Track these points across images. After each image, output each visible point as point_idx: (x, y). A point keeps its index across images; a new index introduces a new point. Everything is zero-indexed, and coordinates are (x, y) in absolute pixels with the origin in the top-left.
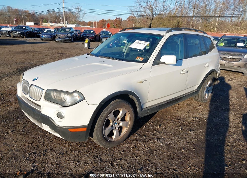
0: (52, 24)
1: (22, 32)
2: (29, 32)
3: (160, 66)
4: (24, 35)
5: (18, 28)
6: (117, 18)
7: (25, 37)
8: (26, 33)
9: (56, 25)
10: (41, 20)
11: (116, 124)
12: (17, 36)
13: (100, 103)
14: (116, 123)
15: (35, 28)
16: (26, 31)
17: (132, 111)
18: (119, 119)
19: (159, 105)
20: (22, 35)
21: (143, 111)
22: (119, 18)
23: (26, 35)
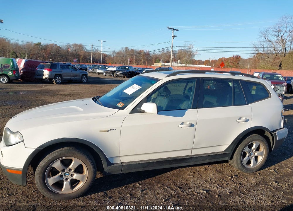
0: (164, 64)
1: (124, 72)
2: (131, 72)
3: (142, 114)
4: (125, 75)
5: (122, 68)
6: (234, 56)
7: (126, 77)
8: (128, 73)
9: (167, 65)
10: (153, 60)
11: (67, 175)
12: (119, 76)
13: (38, 148)
14: (67, 173)
15: (138, 68)
16: (128, 71)
17: (90, 164)
18: (73, 170)
19: (143, 162)
20: (123, 75)
21: (114, 167)
22: (237, 56)
23: (127, 75)
